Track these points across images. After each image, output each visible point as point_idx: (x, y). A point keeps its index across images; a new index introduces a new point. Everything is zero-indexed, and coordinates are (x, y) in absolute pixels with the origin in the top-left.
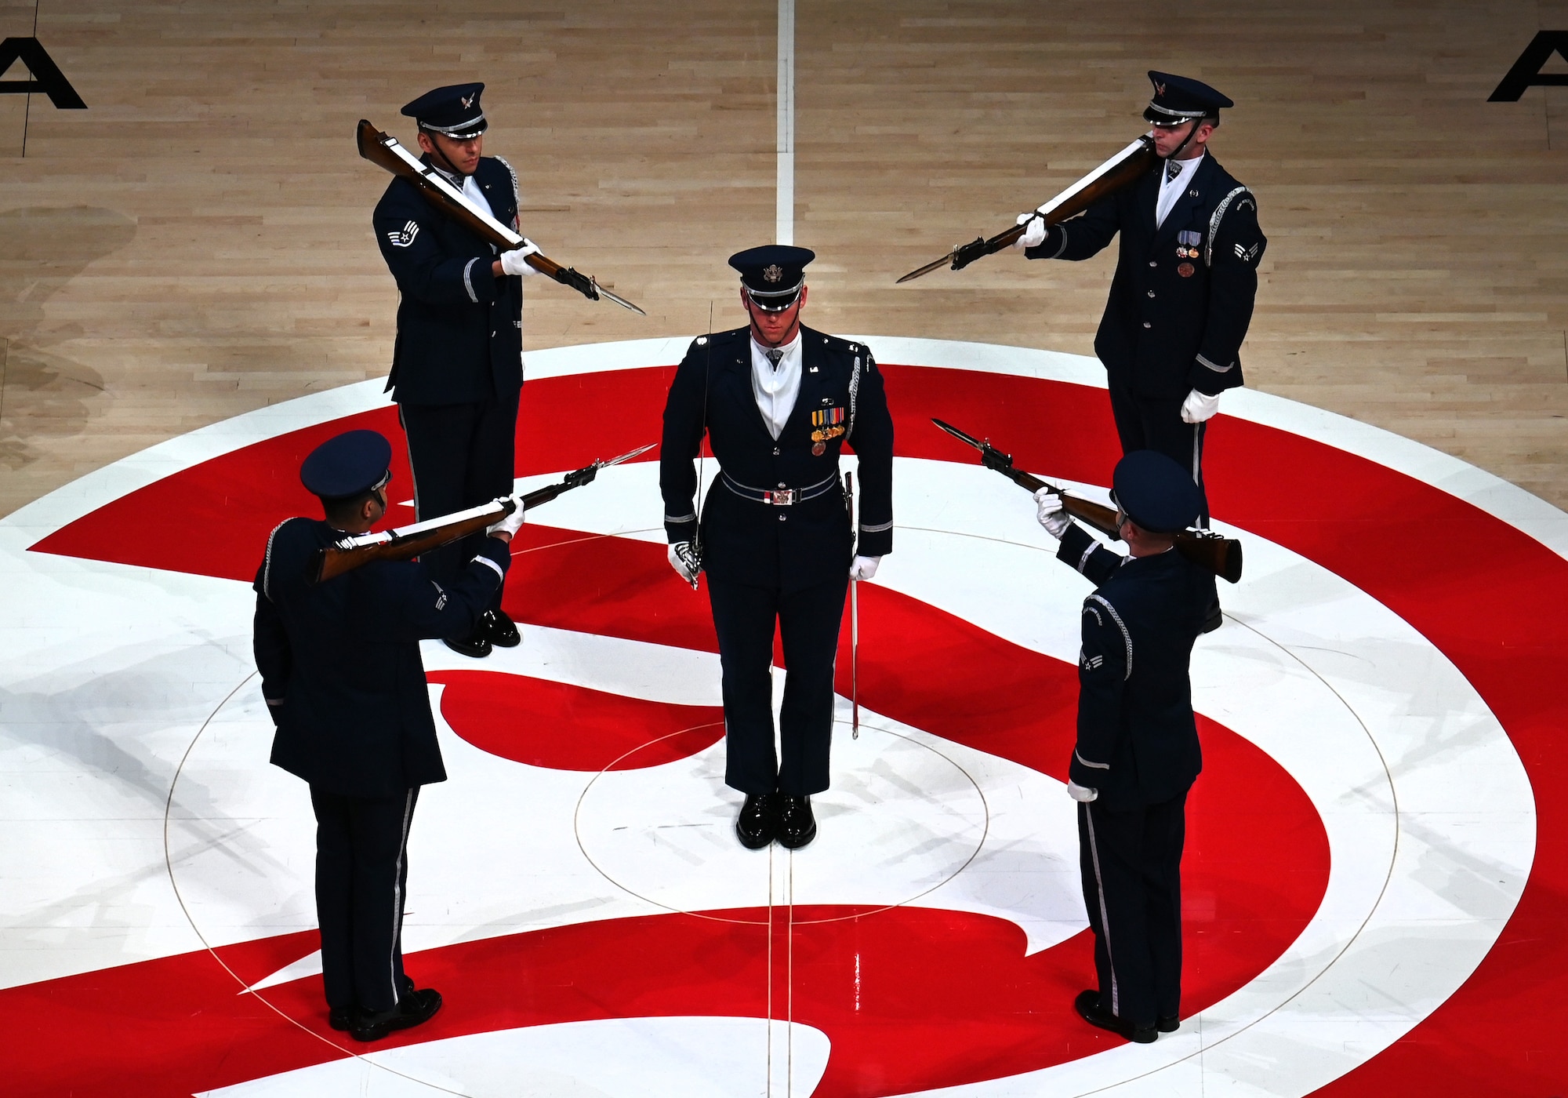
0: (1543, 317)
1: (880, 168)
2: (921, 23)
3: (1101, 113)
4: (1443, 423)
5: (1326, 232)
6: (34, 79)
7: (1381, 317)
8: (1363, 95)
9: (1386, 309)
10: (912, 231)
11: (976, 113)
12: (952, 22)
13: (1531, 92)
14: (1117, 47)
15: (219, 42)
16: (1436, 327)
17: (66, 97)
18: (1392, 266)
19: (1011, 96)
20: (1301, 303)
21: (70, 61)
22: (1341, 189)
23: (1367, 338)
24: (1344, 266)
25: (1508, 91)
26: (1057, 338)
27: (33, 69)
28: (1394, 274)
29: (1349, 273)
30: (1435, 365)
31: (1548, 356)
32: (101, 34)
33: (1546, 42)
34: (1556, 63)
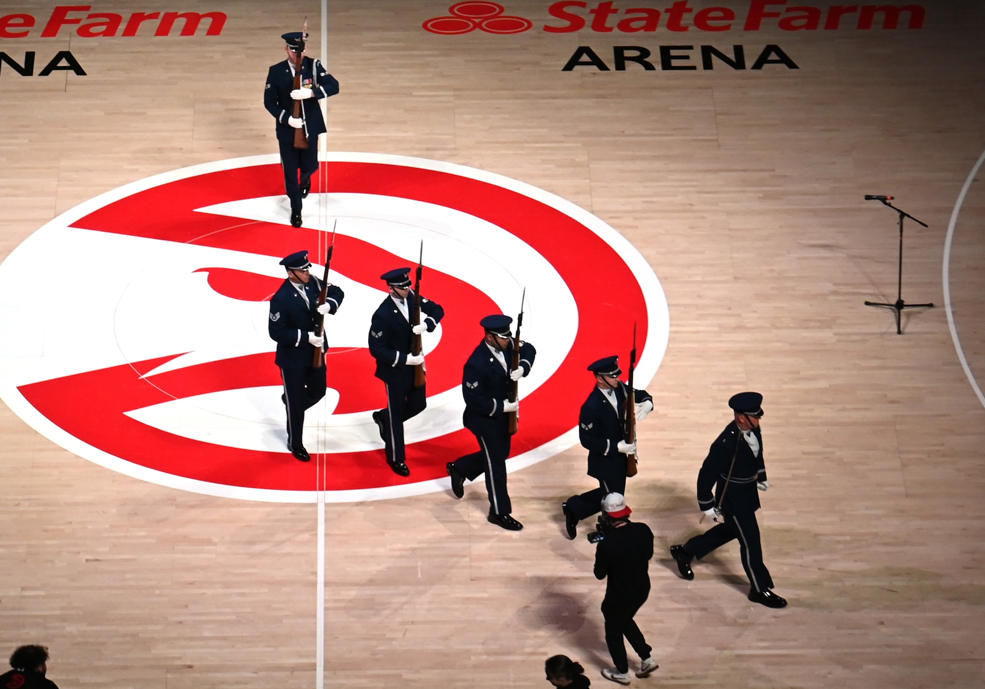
0: (580, 145)
1: (356, 94)
2: (370, 45)
3: (430, 75)
4: (547, 181)
5: (507, 116)
6: (69, 65)
7: (526, 145)
8: (519, 69)
9: (528, 142)
10: (367, 116)
11: (389, 76)
12: (381, 44)
13: (577, 68)
14: (436, 53)
15: (132, 52)
16: (544, 148)
17: (80, 71)
18: (530, 128)
19: (402, 70)
20: (498, 140)
21: (81, 59)
22: (511, 101)
23: (521, 152)
24: (514, 128)
25: (569, 67)
26: (416, 153)
27: (69, 62)
28: (530, 130)
29: (515, 130)
30: (544, 161)
31: (582, 158)
32: (92, 50)
33: (582, 50)
34: (585, 58)
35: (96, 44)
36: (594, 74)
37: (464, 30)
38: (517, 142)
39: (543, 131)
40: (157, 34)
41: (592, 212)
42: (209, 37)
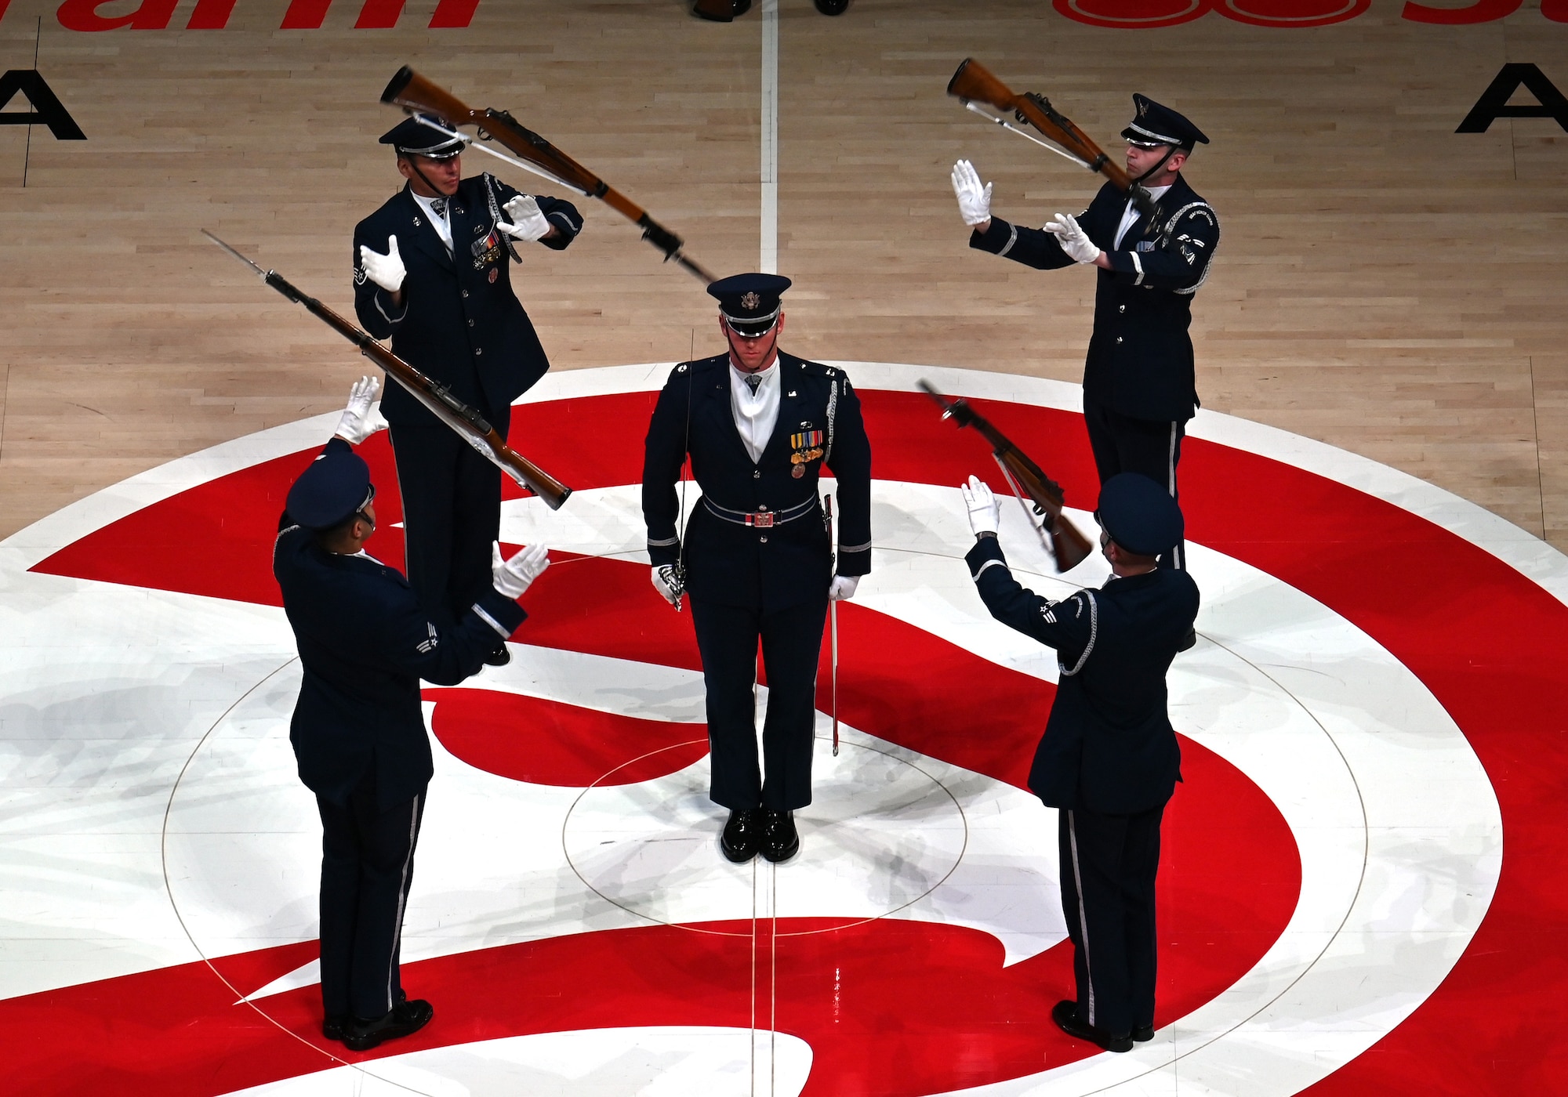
0: (1510, 343)
1: (862, 197)
2: (901, 56)
4: (1414, 447)
5: (1297, 260)
6: (35, 110)
7: (1351, 343)
8: (1333, 127)
9: (1357, 336)
10: (893, 259)
11: (956, 144)
12: (933, 56)
13: (1498, 124)
14: (1093, 79)
15: (215, 75)
16: (1404, 353)
17: (66, 129)
18: (1363, 294)
20: (1272, 329)
21: (70, 93)
22: (1311, 218)
23: (1337, 363)
24: (1318, 293)
25: (1476, 122)
26: (1034, 364)
27: (34, 101)
28: (1364, 301)
29: (1320, 301)
30: (1403, 390)
31: (1513, 382)
32: (101, 66)
33: (1513, 74)
34: (1522, 96)
35: (115, 51)
36: (1550, 141)
37: (1173, 16)
38: (1327, 335)
39: (1400, 304)
40: (288, 24)
41: (1544, 536)
42: (438, 32)
